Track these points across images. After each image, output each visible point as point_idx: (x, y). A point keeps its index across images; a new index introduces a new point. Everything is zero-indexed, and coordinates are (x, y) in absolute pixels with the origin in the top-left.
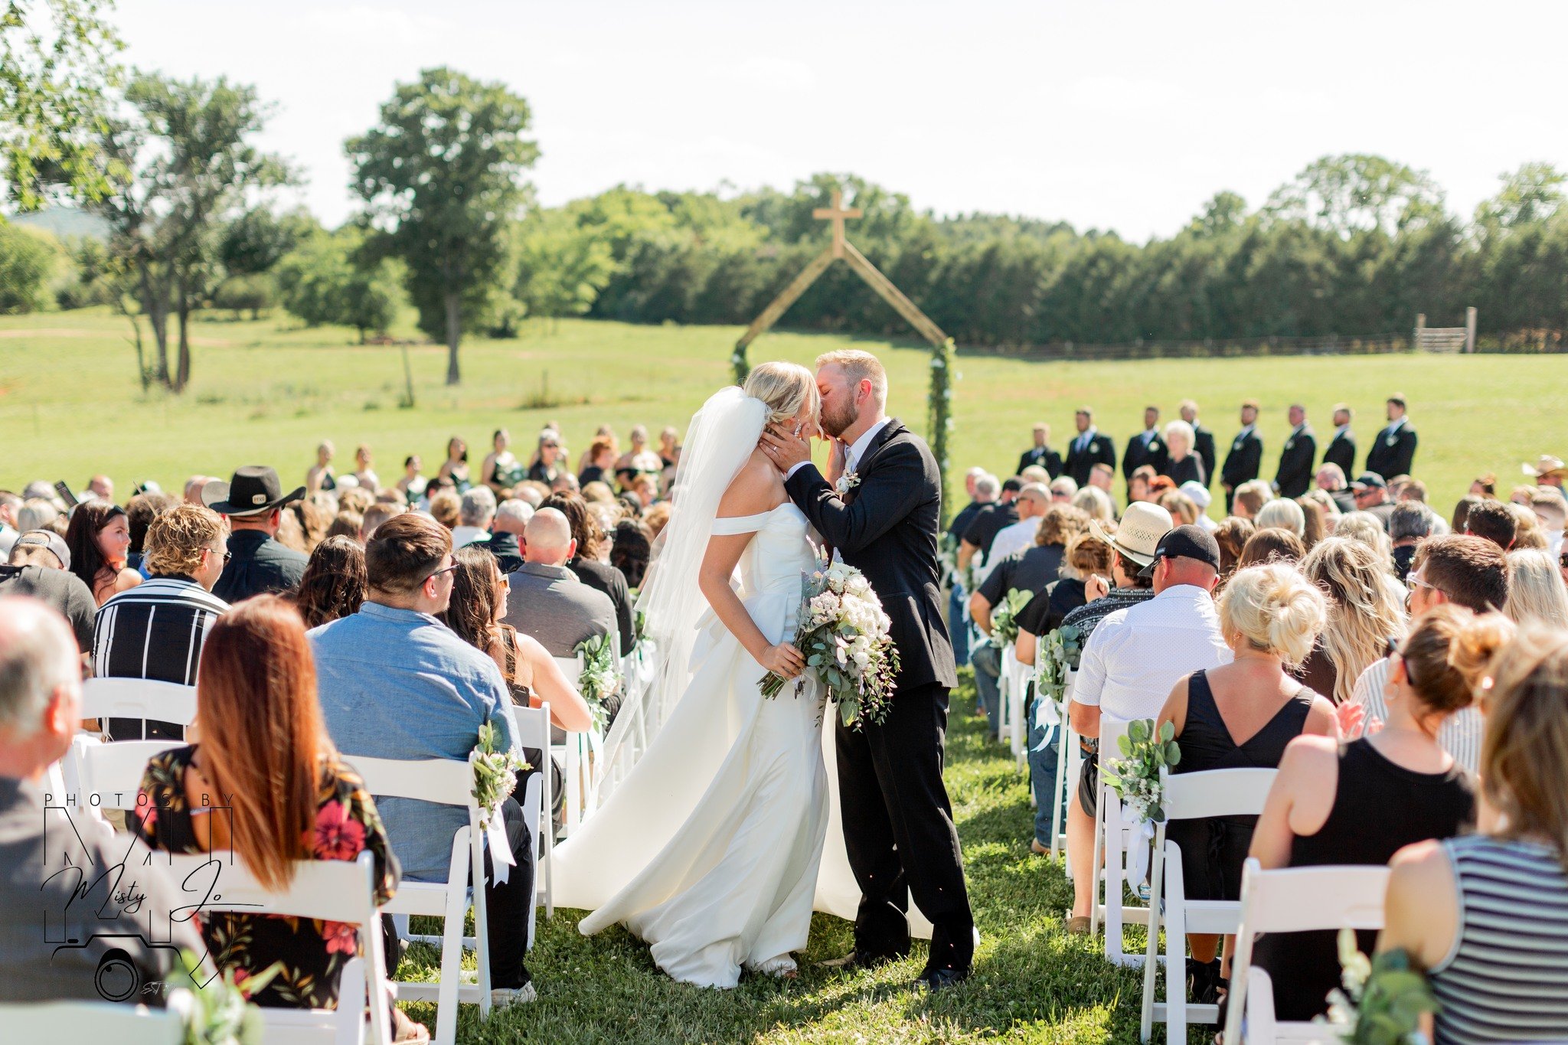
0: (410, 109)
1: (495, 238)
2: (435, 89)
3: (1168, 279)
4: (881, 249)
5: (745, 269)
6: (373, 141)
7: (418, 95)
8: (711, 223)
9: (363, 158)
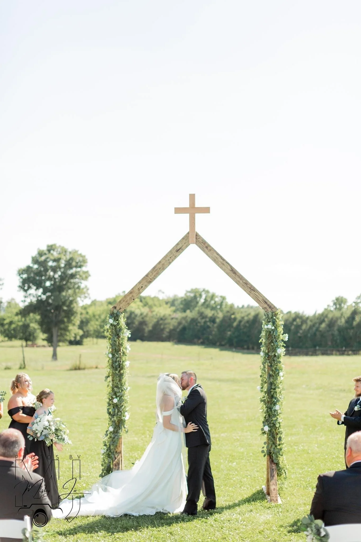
0: (43, 258)
1: (72, 306)
2: (52, 252)
3: (323, 325)
4: (216, 314)
5: (166, 321)
6: (28, 270)
7: (45, 254)
8: (155, 305)
9: (25, 276)
